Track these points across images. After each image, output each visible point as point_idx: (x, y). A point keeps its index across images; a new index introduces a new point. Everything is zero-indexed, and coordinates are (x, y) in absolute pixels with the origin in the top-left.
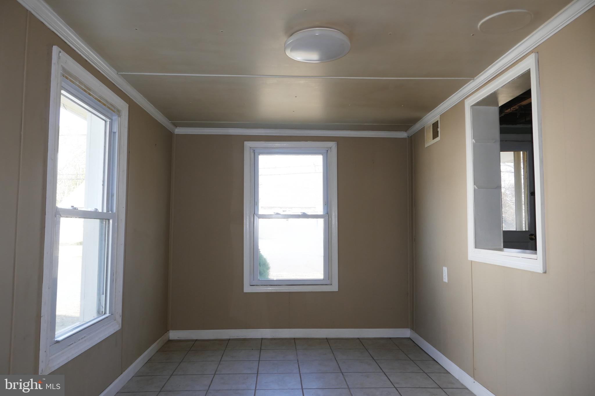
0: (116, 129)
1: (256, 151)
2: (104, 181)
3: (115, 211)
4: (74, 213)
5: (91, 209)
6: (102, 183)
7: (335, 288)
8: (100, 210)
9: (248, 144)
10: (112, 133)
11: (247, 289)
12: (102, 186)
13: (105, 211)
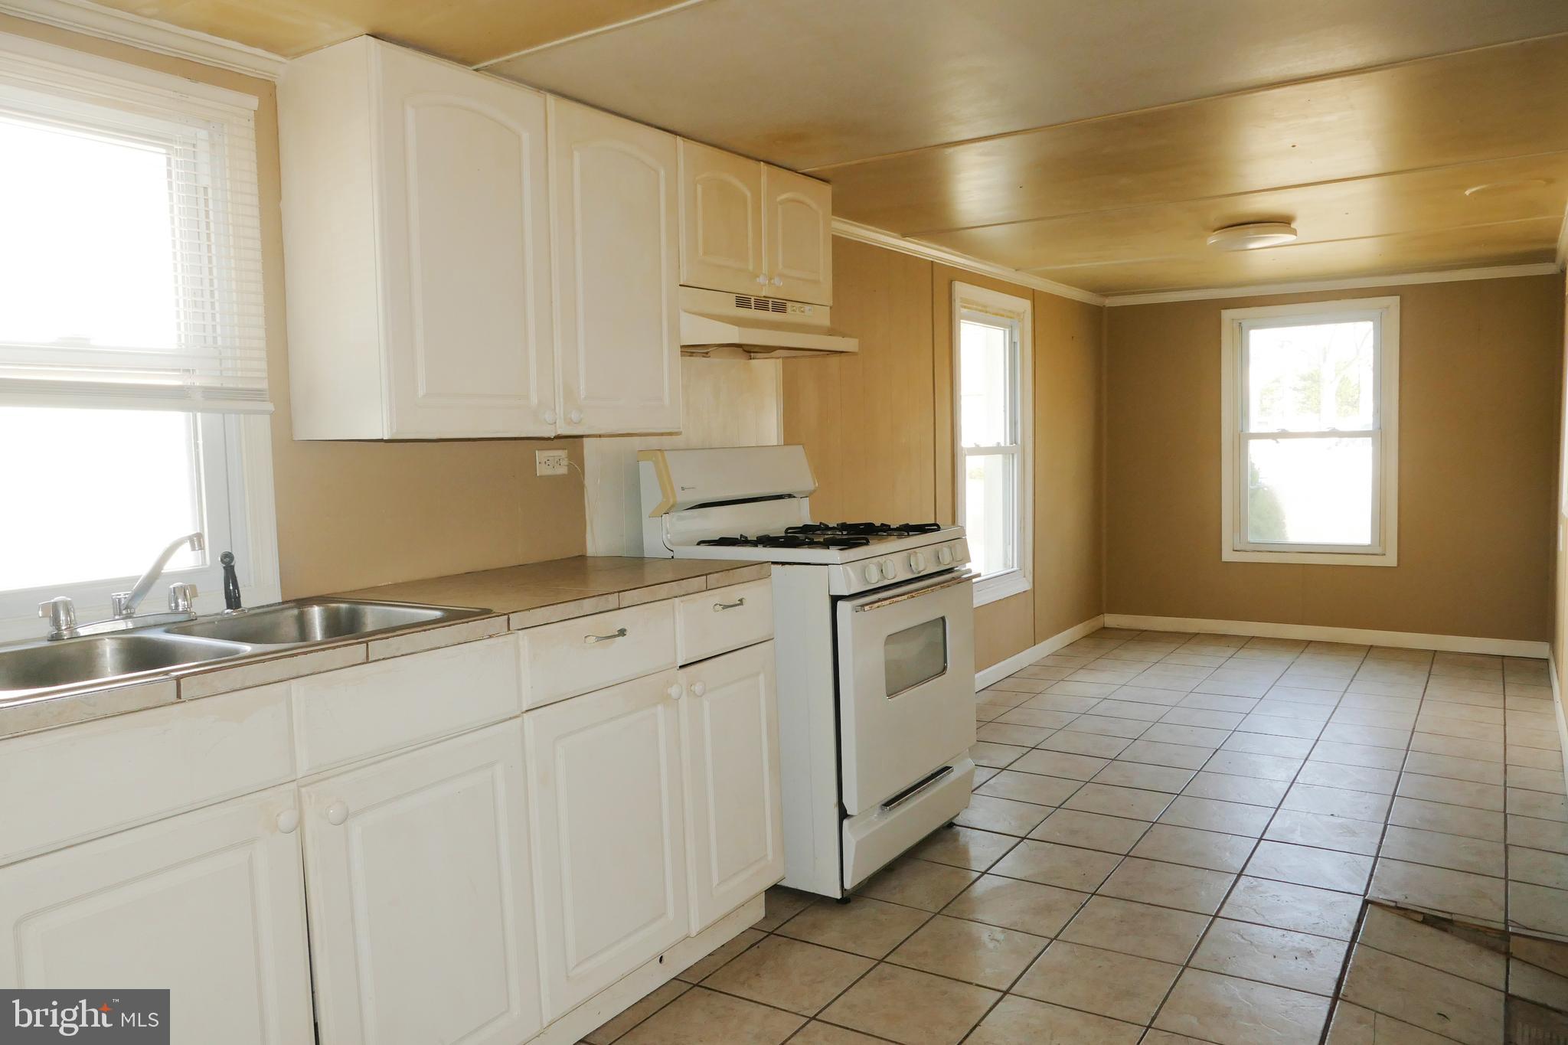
0: (1017, 339)
1: (1244, 324)
2: (1005, 406)
3: (1019, 442)
4: (978, 451)
5: (992, 444)
6: (1003, 409)
7: (1391, 560)
8: (1003, 445)
9: (1227, 315)
10: (1013, 344)
11: (1228, 556)
12: (1003, 413)
13: (1008, 444)
